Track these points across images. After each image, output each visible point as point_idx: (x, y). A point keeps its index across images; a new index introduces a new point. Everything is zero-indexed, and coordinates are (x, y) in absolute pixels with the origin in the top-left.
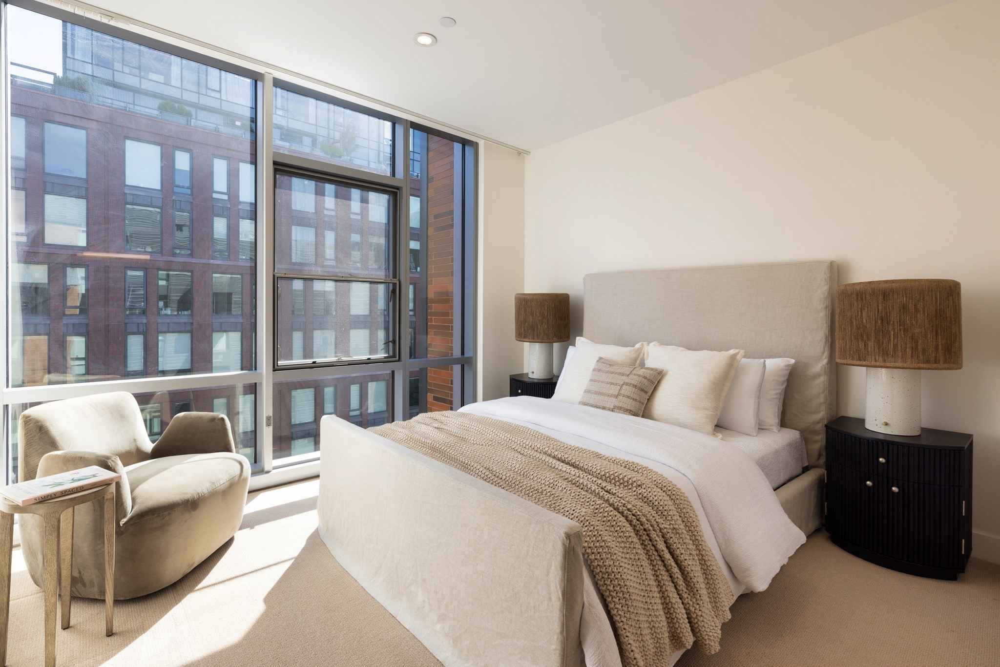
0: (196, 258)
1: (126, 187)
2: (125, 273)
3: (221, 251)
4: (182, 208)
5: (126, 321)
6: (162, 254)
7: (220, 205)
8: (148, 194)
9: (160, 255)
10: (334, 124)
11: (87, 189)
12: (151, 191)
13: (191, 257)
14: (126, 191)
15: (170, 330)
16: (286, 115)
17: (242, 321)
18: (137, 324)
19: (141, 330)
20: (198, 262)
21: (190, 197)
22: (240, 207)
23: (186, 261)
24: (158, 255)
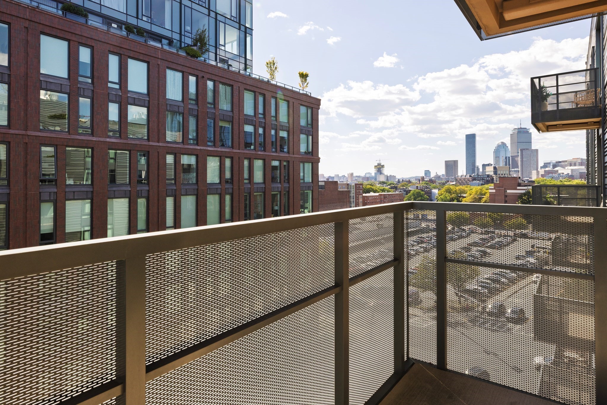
0: (96, 137)
1: (41, 75)
2: (40, 149)
3: (114, 131)
4: (85, 94)
5: (41, 191)
6: (69, 133)
7: (114, 93)
8: (59, 82)
9: (68, 134)
10: (185, 31)
11: (9, 75)
12: (61, 79)
13: (91, 136)
14: (41, 79)
15: (75, 198)
16: (149, 21)
17: (130, 189)
18: (49, 193)
19: (52, 198)
20: (97, 140)
21: (91, 85)
22: (129, 95)
23: (88, 139)
24: (66, 133)
